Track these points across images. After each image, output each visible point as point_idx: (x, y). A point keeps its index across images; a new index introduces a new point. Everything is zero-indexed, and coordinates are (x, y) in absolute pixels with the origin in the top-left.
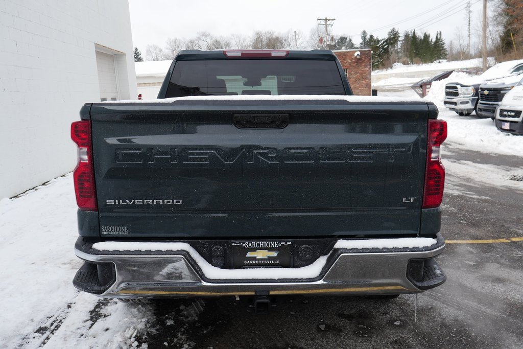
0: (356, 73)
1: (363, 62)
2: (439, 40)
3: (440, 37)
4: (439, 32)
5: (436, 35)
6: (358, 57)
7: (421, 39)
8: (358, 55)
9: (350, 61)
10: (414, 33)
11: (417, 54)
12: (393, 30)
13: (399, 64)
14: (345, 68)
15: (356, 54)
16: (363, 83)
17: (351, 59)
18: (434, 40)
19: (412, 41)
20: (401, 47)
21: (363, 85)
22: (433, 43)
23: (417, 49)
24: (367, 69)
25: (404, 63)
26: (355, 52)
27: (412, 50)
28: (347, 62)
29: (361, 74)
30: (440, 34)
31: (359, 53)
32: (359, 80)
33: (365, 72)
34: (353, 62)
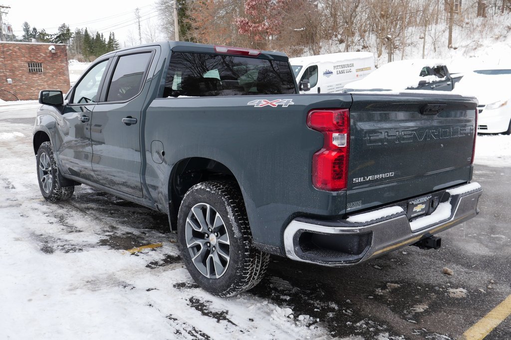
0: (52, 69)
1: (58, 57)
2: (113, 40)
3: (113, 38)
4: (112, 33)
5: (109, 35)
6: (53, 51)
7: (93, 38)
8: (53, 49)
9: (44, 55)
10: (86, 31)
11: (92, 52)
12: (64, 26)
13: (74, 60)
14: (39, 62)
15: (50, 48)
16: (61, 79)
17: (46, 53)
18: (107, 40)
19: (85, 39)
20: (73, 43)
21: (61, 81)
22: (107, 43)
23: (90, 47)
24: (64, 64)
25: (80, 60)
26: (49, 45)
27: (86, 48)
28: (41, 56)
29: (58, 69)
30: (113, 35)
31: (54, 47)
32: (56, 75)
33: (62, 67)
34: (48, 56)
